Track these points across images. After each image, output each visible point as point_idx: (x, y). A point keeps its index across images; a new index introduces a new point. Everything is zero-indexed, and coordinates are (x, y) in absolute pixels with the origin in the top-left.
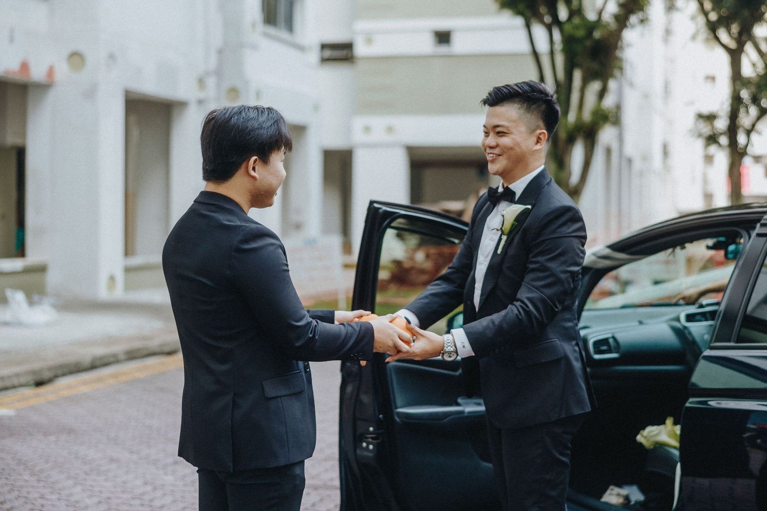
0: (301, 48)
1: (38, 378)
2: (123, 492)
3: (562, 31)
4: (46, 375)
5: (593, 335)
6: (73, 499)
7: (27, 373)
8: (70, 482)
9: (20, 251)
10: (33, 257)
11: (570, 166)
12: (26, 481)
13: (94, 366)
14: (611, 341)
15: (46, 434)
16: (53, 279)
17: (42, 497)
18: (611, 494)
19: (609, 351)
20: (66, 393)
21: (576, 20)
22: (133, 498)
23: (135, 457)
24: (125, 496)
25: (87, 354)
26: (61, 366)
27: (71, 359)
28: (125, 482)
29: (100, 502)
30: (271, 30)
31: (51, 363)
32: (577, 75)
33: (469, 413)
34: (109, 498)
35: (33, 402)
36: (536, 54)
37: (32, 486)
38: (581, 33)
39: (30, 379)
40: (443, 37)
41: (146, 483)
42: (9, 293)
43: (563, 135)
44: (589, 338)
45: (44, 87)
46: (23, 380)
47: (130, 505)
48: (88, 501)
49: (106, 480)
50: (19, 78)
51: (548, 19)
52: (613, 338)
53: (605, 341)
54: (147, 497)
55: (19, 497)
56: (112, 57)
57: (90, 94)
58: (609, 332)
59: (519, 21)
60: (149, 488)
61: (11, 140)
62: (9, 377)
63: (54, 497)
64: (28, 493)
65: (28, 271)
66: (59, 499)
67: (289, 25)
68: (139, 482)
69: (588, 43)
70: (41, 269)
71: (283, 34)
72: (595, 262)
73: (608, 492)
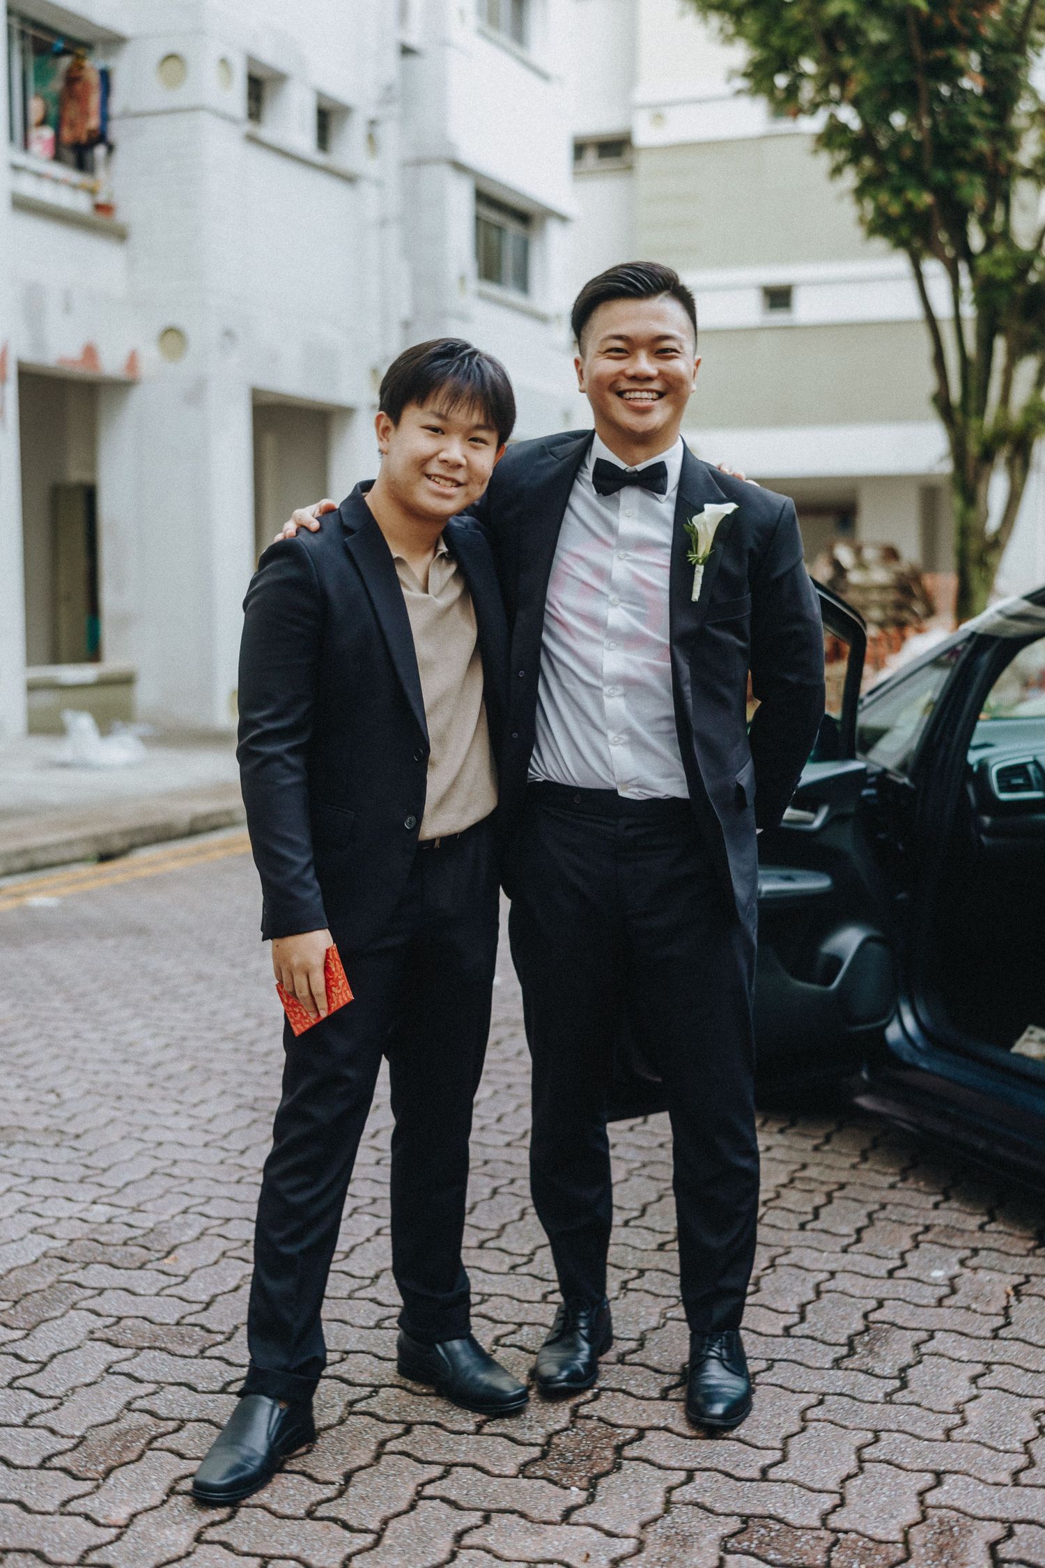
0: (542, 319)
1: (102, 848)
2: (210, 1029)
3: (973, 271)
4: (117, 843)
5: (997, 759)
6: (126, 1039)
7: (84, 840)
8: (127, 1012)
9: (93, 653)
10: (113, 662)
11: (986, 502)
12: (56, 1010)
13: (193, 831)
14: (1031, 768)
15: (101, 937)
16: (145, 695)
17: (76, 1036)
18: (1028, 1040)
19: (1028, 787)
20: (146, 872)
21: (999, 251)
22: (224, 1039)
23: (237, 972)
24: (211, 1035)
25: (183, 812)
26: (141, 830)
27: (158, 818)
28: (214, 1013)
29: (167, 1046)
30: (492, 289)
31: (125, 824)
32: (1000, 346)
33: (769, 892)
34: (184, 1039)
35: (90, 885)
36: (931, 320)
37: (65, 1020)
38: (1005, 273)
39: (90, 850)
40: (778, 297)
41: (247, 1015)
42: (69, 717)
43: (974, 448)
44: (991, 763)
45: (122, 387)
46: (78, 851)
47: (217, 1050)
48: (150, 1043)
49: (185, 1010)
50: (81, 371)
51: (949, 252)
52: (1036, 763)
53: (1020, 769)
54: (246, 1038)
55: (40, 1035)
56: (228, 334)
57: (195, 395)
58: (1026, 753)
59: (900, 263)
60: (250, 1023)
61: (75, 475)
62: (57, 846)
63: (94, 1036)
64: (56, 1029)
65: (104, 683)
66: (103, 1040)
67: (523, 282)
68: (236, 1014)
69: (1019, 290)
70: (126, 681)
71: (513, 296)
72: (999, 625)
73: (1025, 1036)
